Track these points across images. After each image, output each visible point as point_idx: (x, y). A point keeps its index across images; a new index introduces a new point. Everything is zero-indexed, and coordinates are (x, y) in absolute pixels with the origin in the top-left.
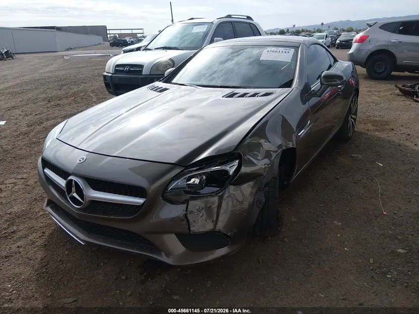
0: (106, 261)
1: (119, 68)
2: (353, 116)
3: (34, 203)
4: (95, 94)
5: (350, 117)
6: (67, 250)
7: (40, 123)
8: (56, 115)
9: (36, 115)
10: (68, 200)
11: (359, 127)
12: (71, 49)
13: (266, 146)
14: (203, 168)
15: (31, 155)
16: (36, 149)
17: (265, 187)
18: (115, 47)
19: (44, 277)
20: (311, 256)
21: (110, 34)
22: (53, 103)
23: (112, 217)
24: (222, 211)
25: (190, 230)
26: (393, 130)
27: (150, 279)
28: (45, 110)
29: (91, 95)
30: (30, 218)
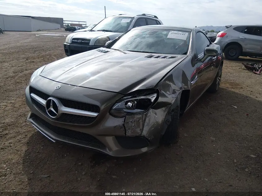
0: (68, 154)
1: (75, 41)
2: (219, 78)
3: (19, 118)
4: (56, 57)
5: (217, 78)
6: (42, 146)
7: (22, 72)
8: (32, 67)
9: (19, 67)
10: (47, 113)
11: (222, 86)
12: (40, 30)
13: (173, 87)
14: (136, 97)
15: (17, 90)
16: (19, 86)
17: (172, 111)
18: (68, 31)
19: (28, 162)
20: (198, 156)
21: (65, 23)
22: (29, 61)
23: (76, 124)
24: (146, 124)
25: (126, 134)
26: (242, 88)
27: (97, 165)
28: (25, 64)
29: (54, 57)
30: (17, 127)
